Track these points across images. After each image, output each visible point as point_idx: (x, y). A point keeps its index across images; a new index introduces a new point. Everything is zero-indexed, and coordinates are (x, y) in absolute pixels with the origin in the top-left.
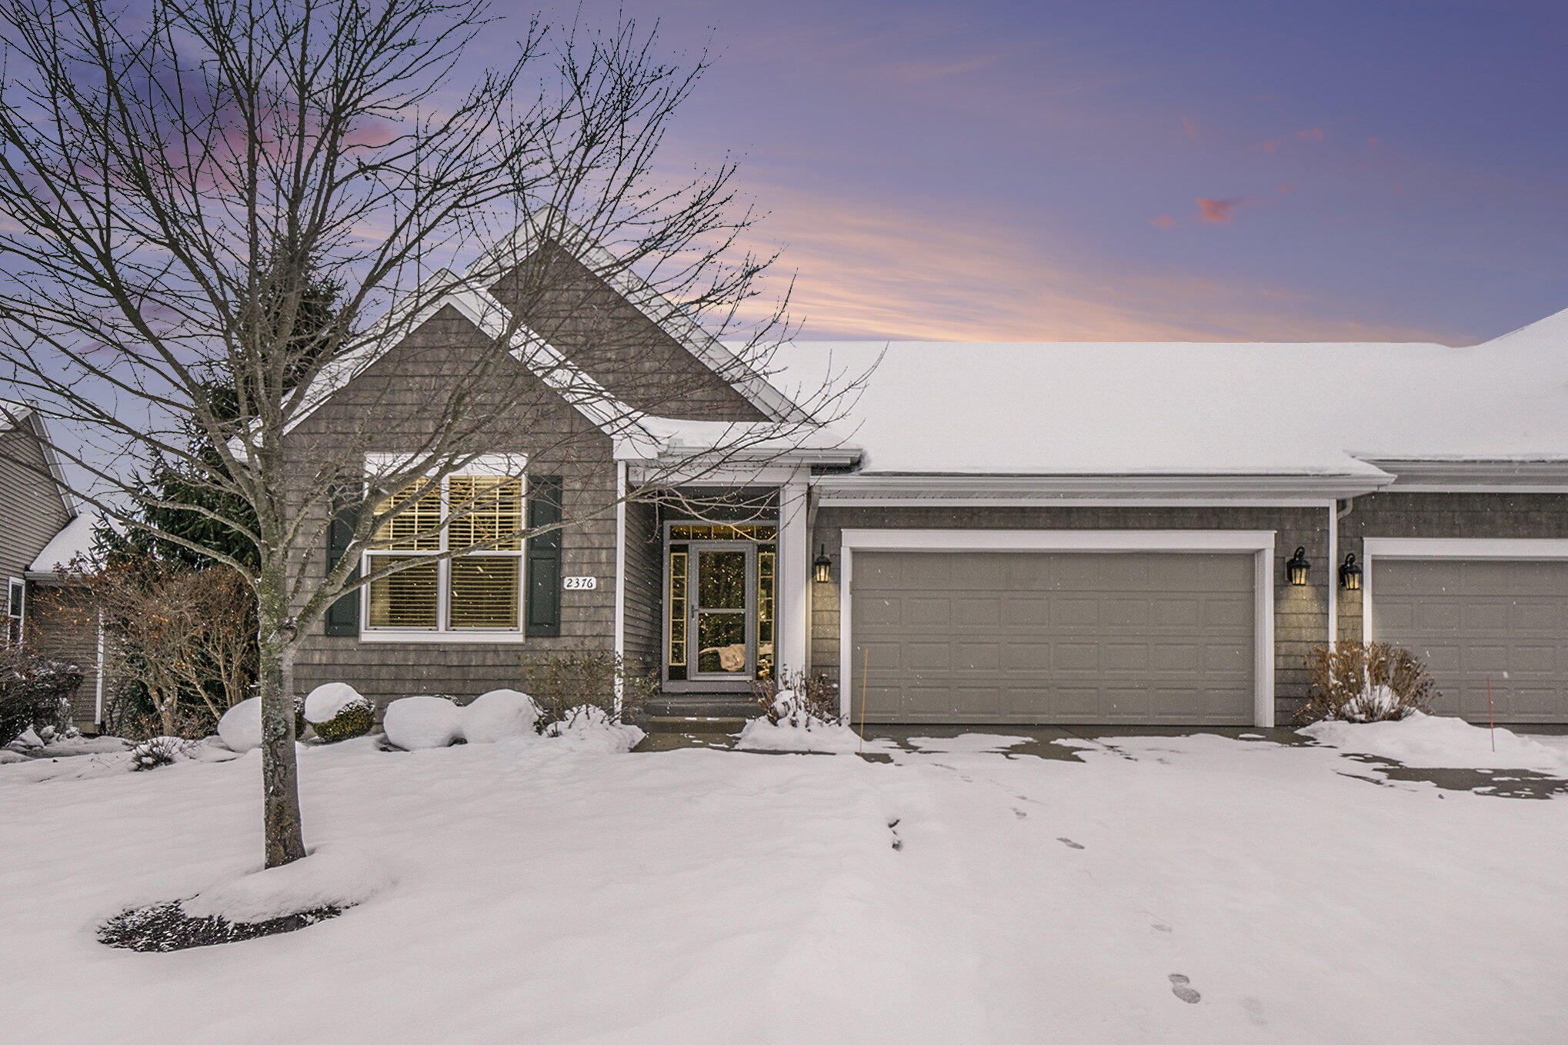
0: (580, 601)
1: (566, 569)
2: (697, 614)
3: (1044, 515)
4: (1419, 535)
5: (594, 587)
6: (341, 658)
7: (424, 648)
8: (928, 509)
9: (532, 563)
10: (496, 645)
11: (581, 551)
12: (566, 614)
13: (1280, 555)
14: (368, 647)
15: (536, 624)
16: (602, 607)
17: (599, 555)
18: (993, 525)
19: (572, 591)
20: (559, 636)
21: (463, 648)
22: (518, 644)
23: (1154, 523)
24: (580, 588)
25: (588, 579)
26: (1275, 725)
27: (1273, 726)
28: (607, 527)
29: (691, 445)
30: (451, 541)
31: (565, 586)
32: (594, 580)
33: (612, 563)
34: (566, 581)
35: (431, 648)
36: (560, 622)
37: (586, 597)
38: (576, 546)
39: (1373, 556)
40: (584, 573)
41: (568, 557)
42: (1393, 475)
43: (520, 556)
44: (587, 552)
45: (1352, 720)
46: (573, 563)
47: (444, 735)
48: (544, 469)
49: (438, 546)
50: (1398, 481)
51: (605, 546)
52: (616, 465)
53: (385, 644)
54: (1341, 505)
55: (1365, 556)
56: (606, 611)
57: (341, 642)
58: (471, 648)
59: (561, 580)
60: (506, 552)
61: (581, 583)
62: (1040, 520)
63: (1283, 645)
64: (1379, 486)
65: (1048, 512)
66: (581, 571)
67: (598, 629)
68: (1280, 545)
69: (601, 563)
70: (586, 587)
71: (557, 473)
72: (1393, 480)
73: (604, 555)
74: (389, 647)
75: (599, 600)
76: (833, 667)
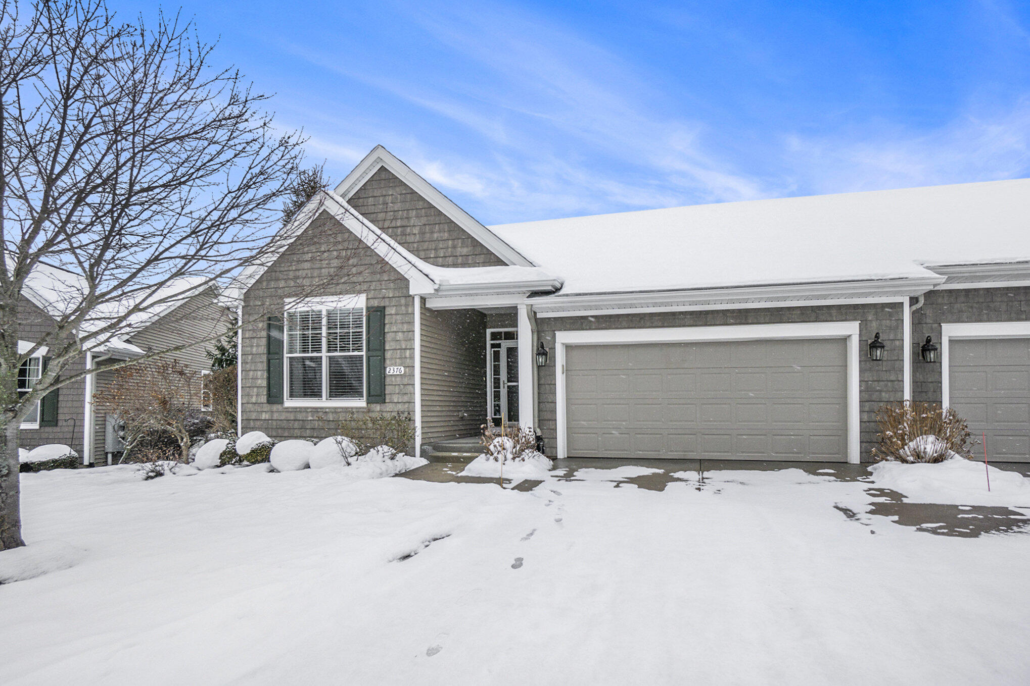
0: (396, 381)
1: (388, 362)
2: (506, 386)
3: (688, 317)
4: (989, 320)
5: (403, 373)
6: (275, 416)
7: (315, 410)
8: (610, 316)
9: (369, 358)
10: (352, 408)
11: (395, 351)
12: (388, 389)
13: (864, 339)
14: (287, 410)
15: (373, 396)
16: (408, 384)
17: (405, 353)
18: (654, 325)
19: (391, 375)
20: (385, 403)
21: (335, 410)
22: (363, 408)
23: (767, 319)
24: (395, 373)
25: (399, 368)
26: (861, 462)
27: (859, 463)
28: (410, 336)
29: (456, 283)
30: (329, 347)
31: (387, 372)
32: (403, 369)
33: (412, 357)
34: (388, 370)
35: (319, 410)
36: (385, 394)
37: (398, 379)
38: (393, 348)
39: (949, 337)
40: (397, 364)
41: (388, 355)
42: (943, 277)
43: (363, 355)
44: (399, 351)
45: (904, 461)
46: (391, 359)
47: (300, 462)
48: (375, 303)
49: (321, 350)
50: (949, 280)
51: (408, 347)
52: (414, 298)
53: (296, 408)
54: (914, 300)
55: (943, 337)
56: (410, 387)
57: (275, 407)
58: (339, 410)
59: (385, 368)
60: (356, 353)
61: (395, 370)
62: (686, 320)
63: (867, 404)
64: (935, 285)
65: (691, 315)
66: (396, 363)
67: (406, 398)
68: (864, 331)
69: (406, 358)
70: (398, 373)
71: (382, 305)
72: (944, 280)
73: (408, 353)
74: (298, 410)
75: (406, 381)
76: (552, 420)
